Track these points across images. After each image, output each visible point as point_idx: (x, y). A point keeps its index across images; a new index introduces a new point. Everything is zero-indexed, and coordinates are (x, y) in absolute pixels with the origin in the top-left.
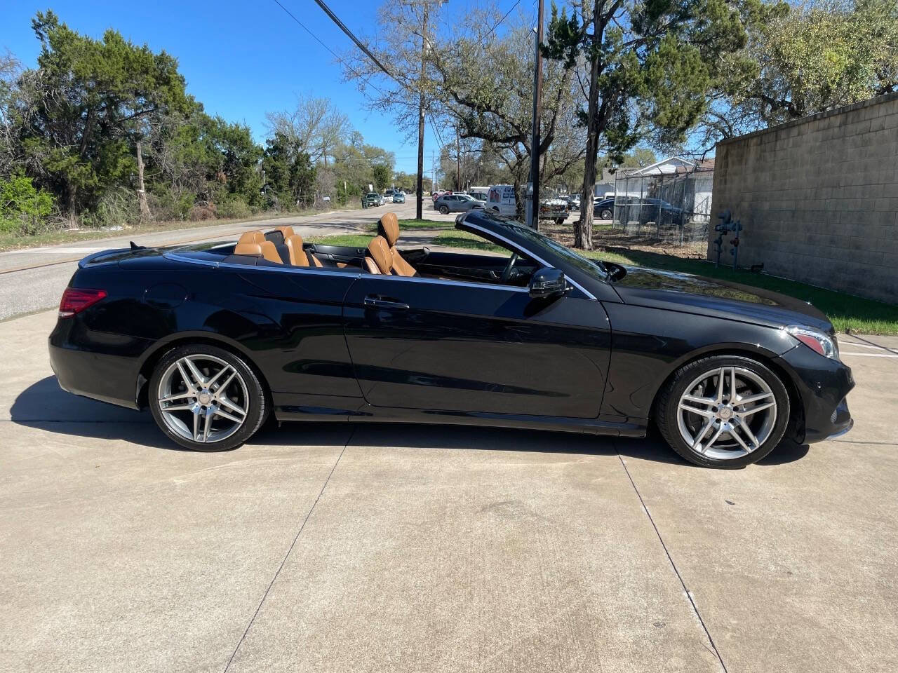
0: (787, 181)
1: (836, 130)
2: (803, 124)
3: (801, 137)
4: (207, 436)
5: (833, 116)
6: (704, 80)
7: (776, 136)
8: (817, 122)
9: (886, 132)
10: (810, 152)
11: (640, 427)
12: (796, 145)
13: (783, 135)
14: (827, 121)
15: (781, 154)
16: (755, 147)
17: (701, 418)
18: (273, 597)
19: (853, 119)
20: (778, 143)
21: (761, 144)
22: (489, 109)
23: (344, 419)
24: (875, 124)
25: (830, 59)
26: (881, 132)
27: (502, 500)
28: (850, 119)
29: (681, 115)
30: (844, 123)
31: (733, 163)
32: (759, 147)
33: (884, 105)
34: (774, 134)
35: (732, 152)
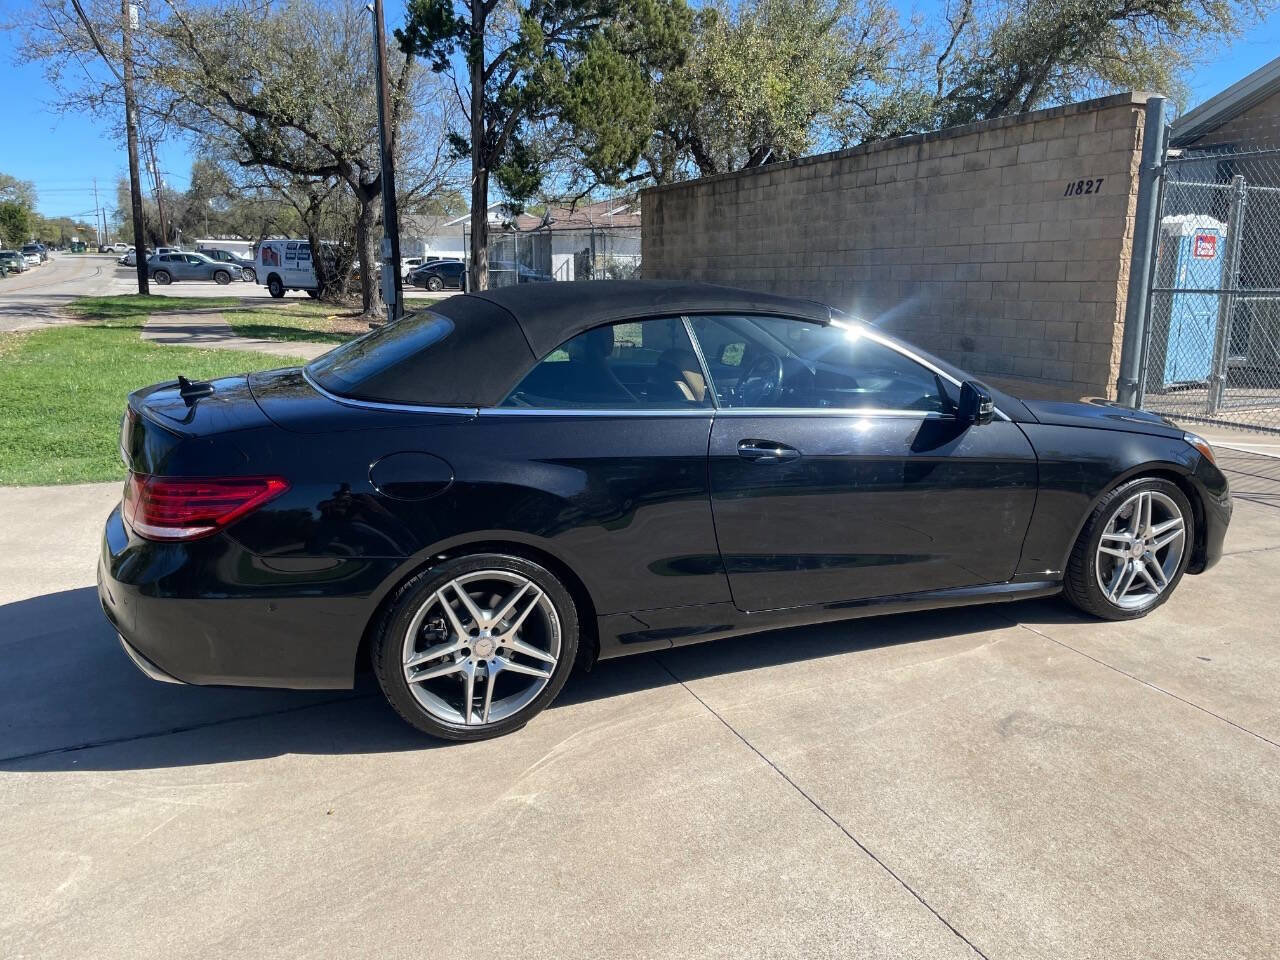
0: (760, 243)
1: (827, 180)
2: (779, 170)
3: (773, 187)
5: (822, 162)
7: (737, 185)
8: (797, 169)
9: (900, 185)
10: (791, 206)
12: (768, 197)
13: (747, 183)
14: (812, 169)
15: (746, 208)
16: (705, 198)
19: (851, 167)
20: (741, 193)
21: (714, 194)
22: (291, 123)
24: (882, 174)
26: (892, 185)
28: (846, 168)
30: (837, 173)
31: (671, 218)
32: (712, 198)
33: (894, 151)
34: (734, 182)
35: (669, 203)
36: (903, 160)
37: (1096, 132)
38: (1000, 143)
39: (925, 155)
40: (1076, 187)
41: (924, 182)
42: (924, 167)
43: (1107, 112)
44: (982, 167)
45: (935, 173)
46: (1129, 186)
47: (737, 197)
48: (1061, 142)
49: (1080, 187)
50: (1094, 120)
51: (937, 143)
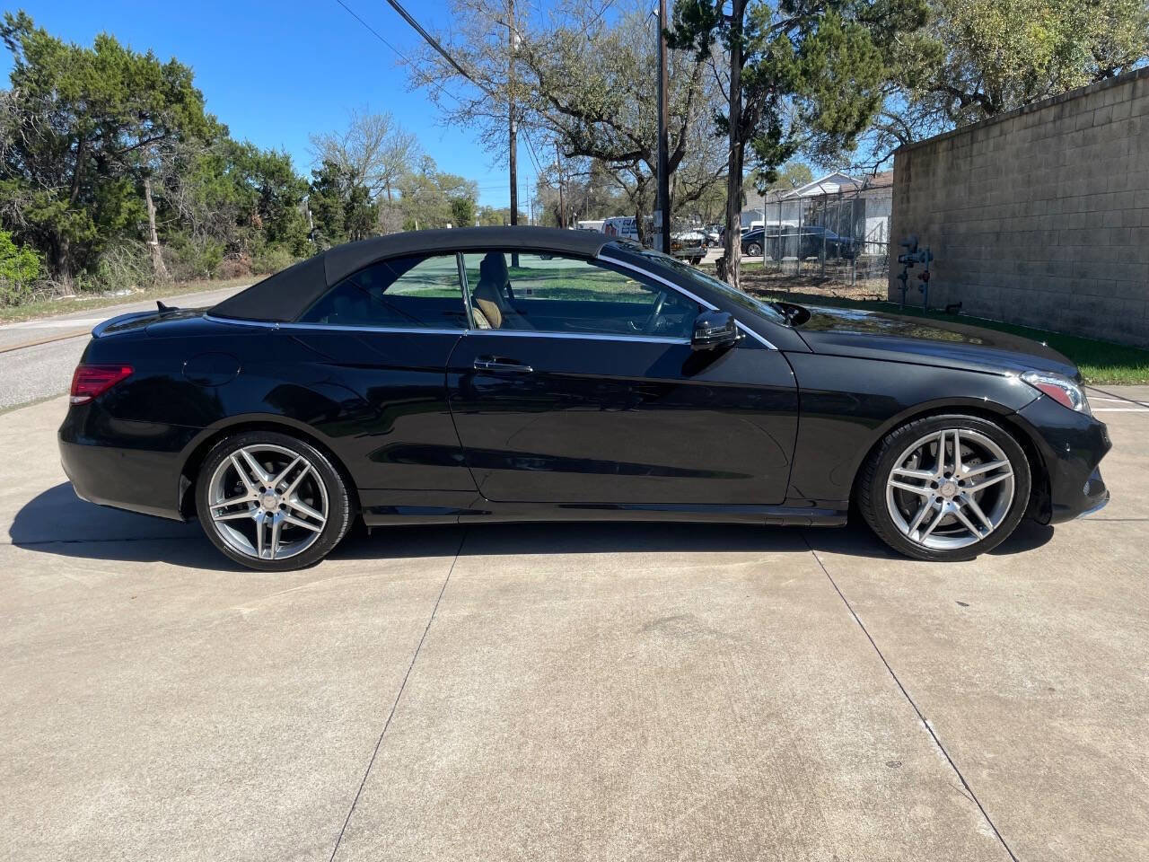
0: (988, 194)
1: (1050, 126)
2: (1007, 119)
3: (1003, 137)
4: (276, 551)
5: (1046, 107)
6: (878, 68)
7: (972, 138)
8: (1024, 117)
9: (1114, 126)
10: (1017, 156)
11: (839, 513)
12: (997, 148)
13: (981, 135)
14: (1037, 115)
15: (979, 161)
16: (945, 153)
17: (917, 497)
18: (385, 754)
19: (1071, 110)
20: (975, 146)
21: (952, 149)
22: (600, 118)
23: (452, 520)
24: (1100, 116)
25: (1036, 36)
26: (1107, 126)
27: (668, 615)
28: (1067, 111)
29: (850, 115)
30: (1059, 117)
31: (917, 175)
32: (950, 153)
33: (1110, 91)
34: (969, 135)
35: (916, 161)
36: (1117, 101)
39: (1139, 92)
41: (1137, 121)
42: (1138, 105)
47: (971, 150)
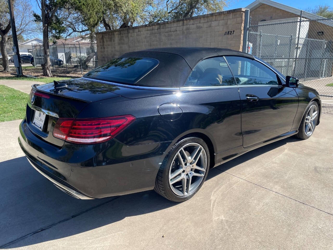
1: (156, 31)
3: (140, 32)
5: (154, 25)
7: (128, 32)
8: (147, 27)
9: (178, 32)
10: (145, 38)
12: (137, 35)
14: (151, 27)
15: (131, 38)
16: (117, 35)
24: (173, 29)
26: (176, 32)
28: (162, 27)
30: (159, 28)
31: (107, 41)
32: (120, 35)
33: (176, 23)
34: (127, 31)
35: (105, 37)
36: (178, 25)
37: (232, 18)
38: (206, 21)
39: (185, 24)
40: (227, 33)
41: (185, 31)
42: (185, 27)
43: (235, 13)
44: (201, 27)
45: (188, 29)
46: (241, 33)
47: (128, 35)
48: (223, 21)
49: (228, 33)
50: (232, 15)
51: (188, 21)
